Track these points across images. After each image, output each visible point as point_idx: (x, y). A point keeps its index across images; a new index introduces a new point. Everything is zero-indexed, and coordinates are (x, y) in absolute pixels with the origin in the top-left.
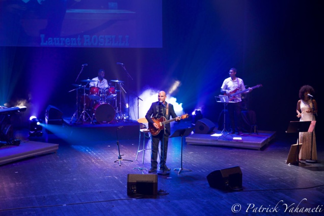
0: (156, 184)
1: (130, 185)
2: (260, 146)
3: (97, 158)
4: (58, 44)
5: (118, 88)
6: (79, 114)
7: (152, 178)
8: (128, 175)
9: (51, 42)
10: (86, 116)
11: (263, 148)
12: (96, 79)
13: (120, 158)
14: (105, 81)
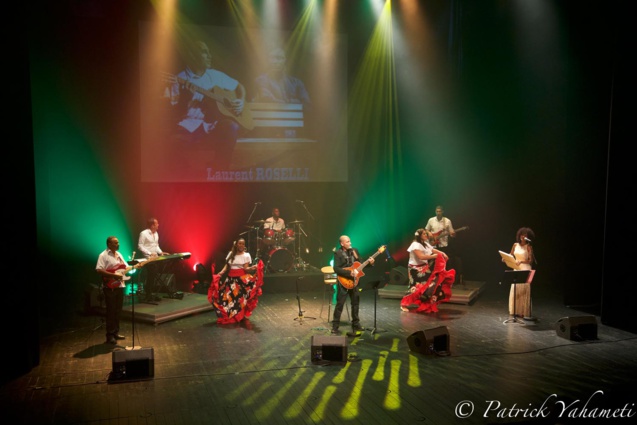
0: (346, 348)
1: (314, 349)
2: (468, 300)
3: (274, 315)
5: (297, 230)
7: (341, 341)
8: (313, 337)
11: (471, 303)
12: (271, 220)
13: (300, 315)
14: (281, 221)
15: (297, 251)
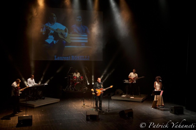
0: (98, 116)
1: (87, 116)
2: (141, 101)
3: (75, 105)
4: (61, 59)
5: (84, 77)
6: (69, 87)
7: (96, 113)
8: (87, 112)
9: (59, 59)
10: (72, 88)
11: (142, 102)
13: (84, 105)
14: (79, 74)
15: (84, 84)
